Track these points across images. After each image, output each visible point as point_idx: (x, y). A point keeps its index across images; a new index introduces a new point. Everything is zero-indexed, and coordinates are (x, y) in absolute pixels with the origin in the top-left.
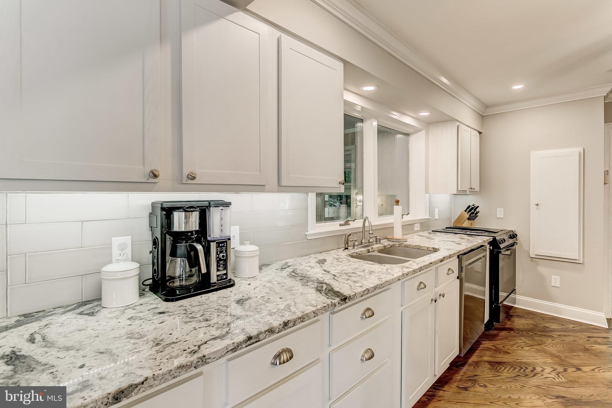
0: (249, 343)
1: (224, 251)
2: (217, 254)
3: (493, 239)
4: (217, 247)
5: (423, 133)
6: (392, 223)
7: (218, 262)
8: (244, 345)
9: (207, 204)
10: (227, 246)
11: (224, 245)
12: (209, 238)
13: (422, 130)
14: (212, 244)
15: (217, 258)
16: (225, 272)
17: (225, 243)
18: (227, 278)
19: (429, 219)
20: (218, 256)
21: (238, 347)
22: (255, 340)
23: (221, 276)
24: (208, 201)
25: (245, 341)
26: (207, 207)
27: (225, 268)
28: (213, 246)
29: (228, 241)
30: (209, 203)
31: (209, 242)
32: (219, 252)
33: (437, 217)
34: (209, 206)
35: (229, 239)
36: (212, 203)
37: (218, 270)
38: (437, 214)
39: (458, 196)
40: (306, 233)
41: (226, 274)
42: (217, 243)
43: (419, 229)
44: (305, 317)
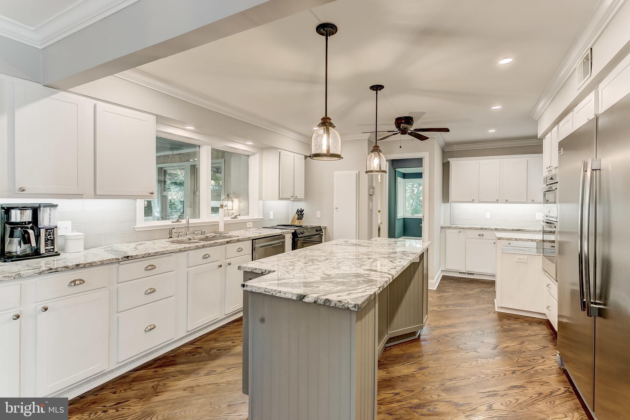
0: (50, 271)
1: (52, 235)
2: (46, 236)
3: (295, 231)
4: (45, 232)
5: (257, 156)
6: (218, 222)
7: (46, 241)
8: (46, 272)
9: (38, 205)
10: (54, 232)
11: (52, 230)
12: (39, 227)
13: (257, 153)
14: (41, 230)
15: (46, 238)
16: (53, 247)
17: (53, 230)
18: (54, 251)
19: (262, 219)
20: (46, 237)
21: (42, 272)
22: (55, 271)
23: (49, 250)
24: (39, 204)
25: (48, 270)
26: (38, 207)
27: (53, 244)
28: (43, 232)
29: (55, 229)
30: (40, 205)
31: (40, 228)
32: (47, 235)
33: (272, 217)
34: (40, 207)
35: (56, 227)
36: (42, 205)
37: (46, 246)
38: (272, 215)
39: (294, 202)
40: (134, 227)
41: (54, 249)
42: (46, 229)
43: (251, 226)
44: (93, 263)
